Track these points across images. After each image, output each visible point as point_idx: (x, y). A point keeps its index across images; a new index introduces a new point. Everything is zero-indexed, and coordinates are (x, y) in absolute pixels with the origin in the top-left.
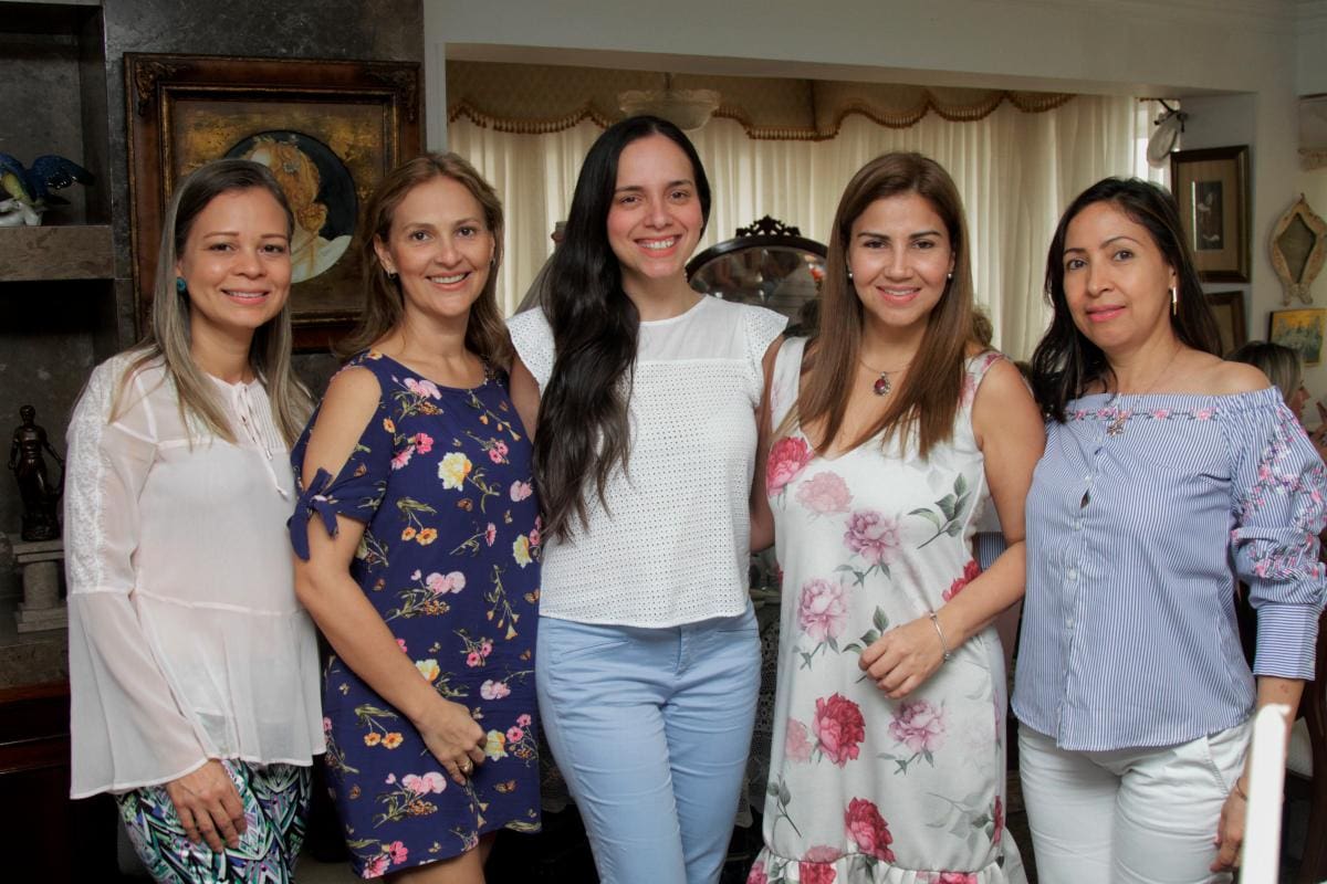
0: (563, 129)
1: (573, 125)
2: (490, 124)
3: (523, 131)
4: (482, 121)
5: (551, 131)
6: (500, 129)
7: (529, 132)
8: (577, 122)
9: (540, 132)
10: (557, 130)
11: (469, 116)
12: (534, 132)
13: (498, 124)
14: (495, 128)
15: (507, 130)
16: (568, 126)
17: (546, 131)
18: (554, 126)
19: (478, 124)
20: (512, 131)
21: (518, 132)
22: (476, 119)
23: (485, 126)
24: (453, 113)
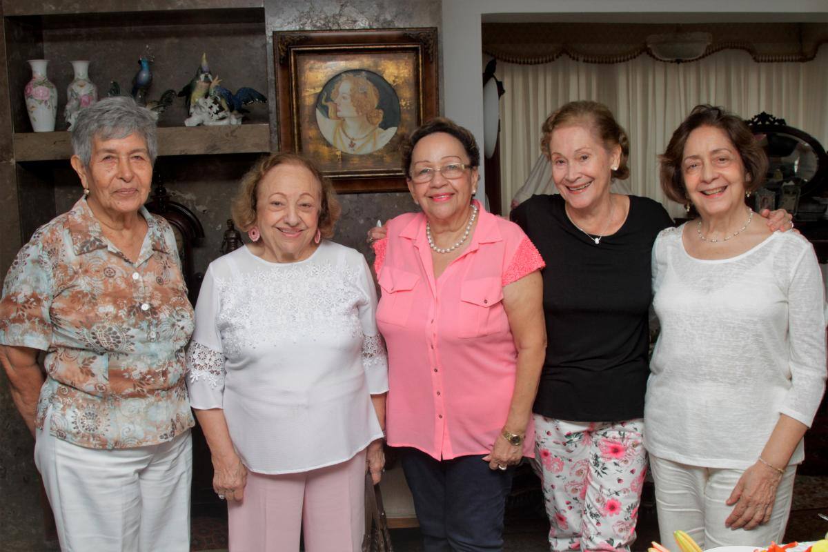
0: (628, 60)
1: (635, 57)
2: (581, 59)
3: (602, 62)
4: (576, 57)
5: (620, 61)
6: (587, 61)
7: (606, 62)
8: (638, 55)
9: (613, 63)
10: (624, 61)
11: (568, 54)
12: (609, 63)
13: (586, 59)
14: (584, 61)
15: (592, 62)
16: (631, 58)
17: (617, 62)
18: (622, 58)
19: (574, 59)
20: (595, 62)
21: (599, 63)
22: (572, 55)
23: (577, 60)
24: (558, 52)
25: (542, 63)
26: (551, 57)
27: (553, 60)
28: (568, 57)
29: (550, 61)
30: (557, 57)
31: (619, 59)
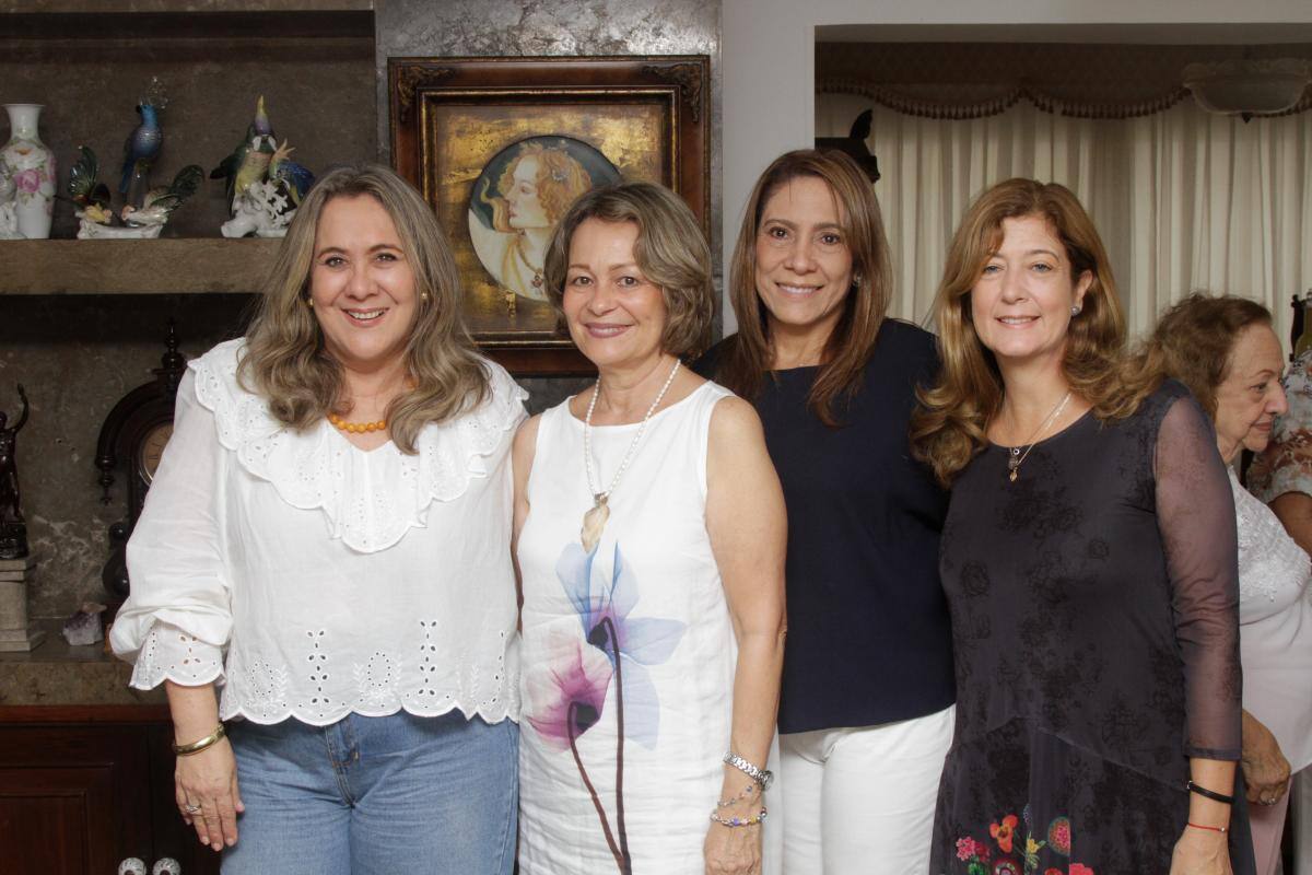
0: (1154, 111)
1: (1168, 107)
2: (1058, 109)
3: (1101, 115)
4: (1048, 105)
5: (1138, 114)
6: (1071, 114)
7: (1109, 116)
8: (1174, 102)
9: (1123, 117)
10: (1146, 113)
11: (1031, 99)
12: (1116, 116)
13: (1069, 109)
14: (1064, 113)
15: (1080, 115)
16: (1161, 108)
17: (1131, 115)
18: (1142, 109)
19: (1043, 108)
20: (1087, 116)
21: (1094, 117)
22: (1040, 101)
23: (1051, 111)
24: (1012, 95)
25: (979, 116)
26: (997, 105)
27: (1001, 110)
28: (1033, 103)
29: (995, 112)
30: (1010, 105)
31: (1135, 110)
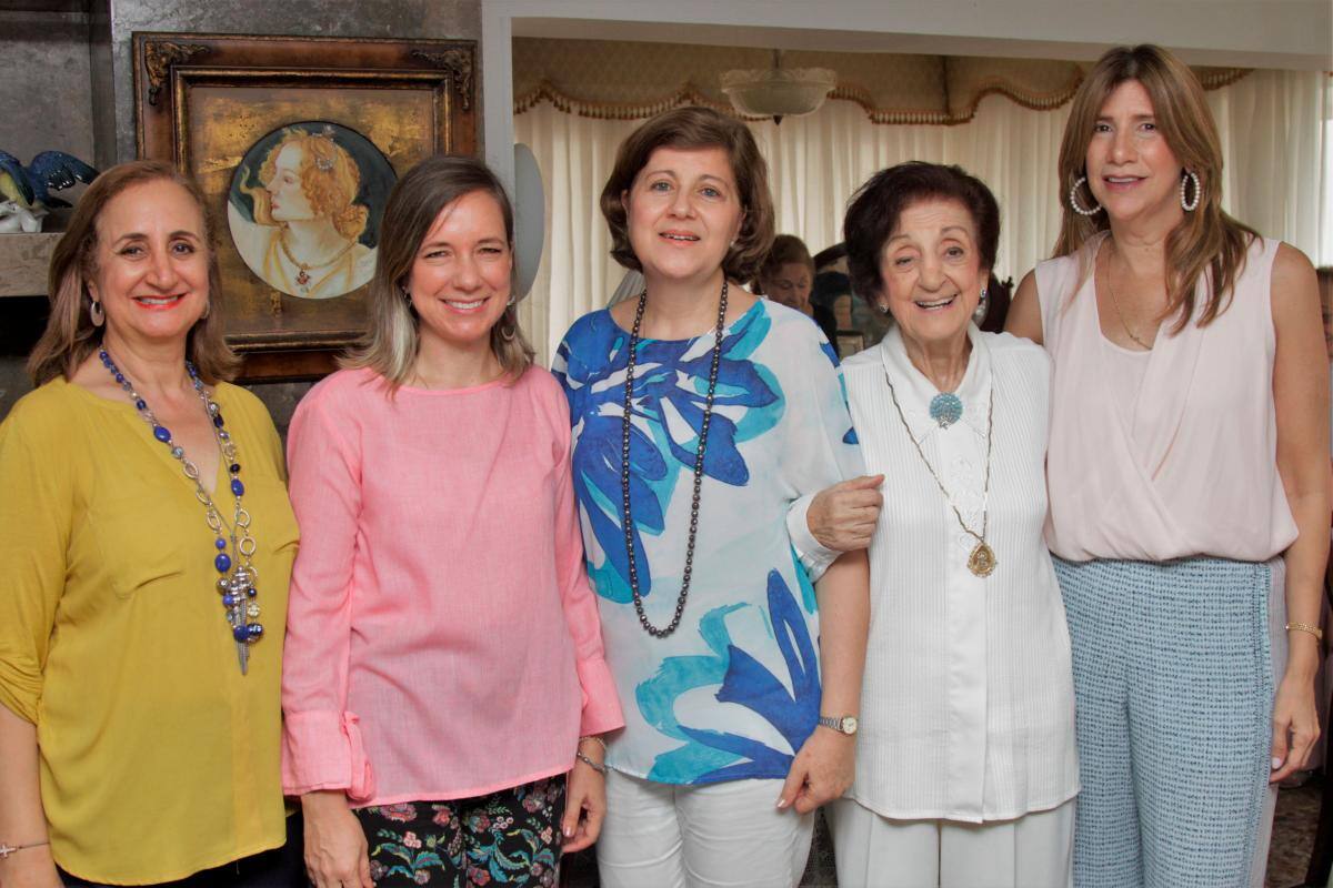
2: (575, 109)
3: (613, 116)
4: (566, 106)
6: (587, 115)
7: (620, 118)
9: (632, 118)
11: (551, 100)
12: (625, 117)
13: (584, 110)
14: (581, 113)
15: (594, 116)
17: (638, 116)
19: (561, 109)
20: (600, 117)
21: (607, 118)
22: (560, 103)
23: (569, 111)
24: (534, 96)
27: (524, 110)
28: (551, 104)
30: (532, 105)
31: (642, 112)
